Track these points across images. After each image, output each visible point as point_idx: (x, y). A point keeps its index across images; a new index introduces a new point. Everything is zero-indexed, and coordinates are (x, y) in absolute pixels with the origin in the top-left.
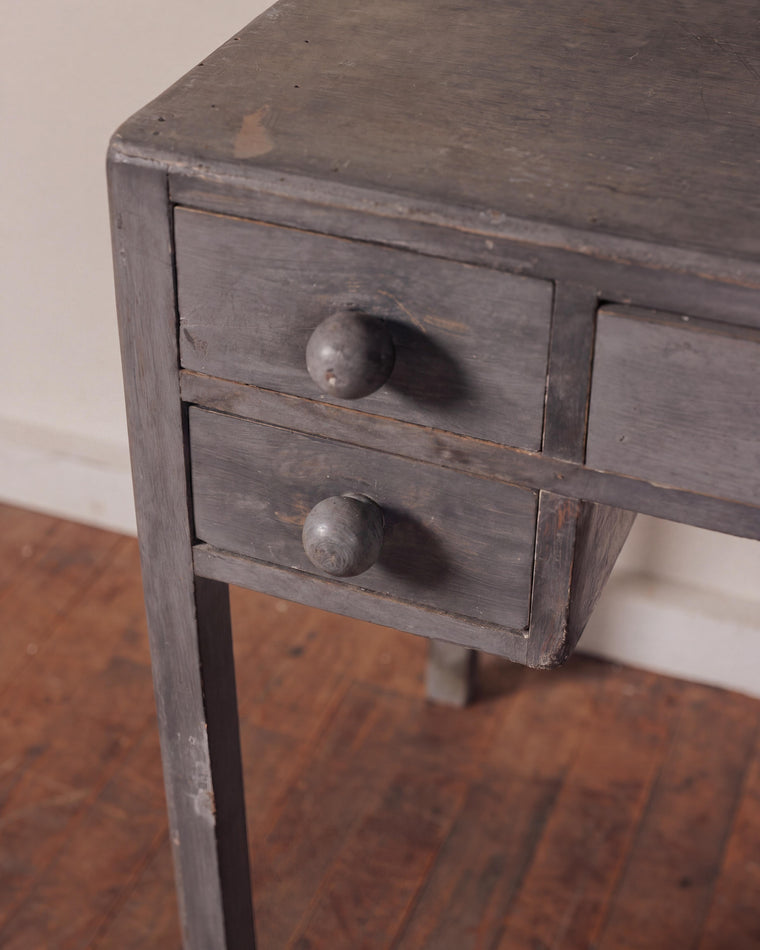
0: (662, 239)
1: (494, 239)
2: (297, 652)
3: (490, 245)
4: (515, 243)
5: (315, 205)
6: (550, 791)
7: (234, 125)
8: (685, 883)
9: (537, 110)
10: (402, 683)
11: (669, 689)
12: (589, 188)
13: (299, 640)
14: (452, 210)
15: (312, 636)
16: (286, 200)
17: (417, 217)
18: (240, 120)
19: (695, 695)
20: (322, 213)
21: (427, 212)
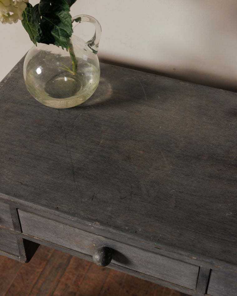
9: (15, 155)
12: (17, 183)
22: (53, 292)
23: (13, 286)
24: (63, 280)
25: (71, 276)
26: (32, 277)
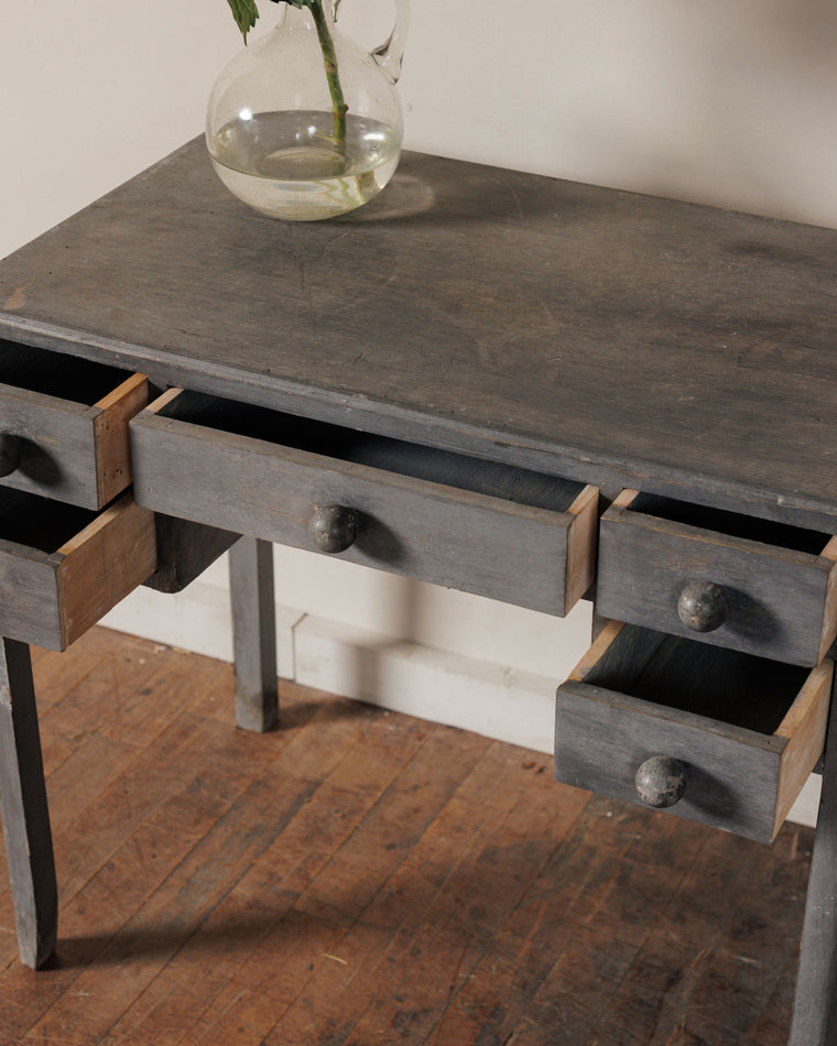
0: (196, 356)
1: (119, 354)
2: (148, 692)
3: (118, 356)
4: (128, 356)
5: (39, 335)
6: (311, 787)
7: (9, 293)
8: (390, 847)
9: (171, 290)
10: (220, 715)
11: (421, 729)
12: (173, 331)
13: (149, 684)
14: (101, 339)
15: (160, 682)
16: (26, 332)
17: (86, 342)
18: (14, 290)
19: (441, 734)
20: (42, 339)
21: (89, 340)
22: (232, 888)
23: (110, 866)
24: (264, 862)
25: (287, 856)
26: (168, 851)
